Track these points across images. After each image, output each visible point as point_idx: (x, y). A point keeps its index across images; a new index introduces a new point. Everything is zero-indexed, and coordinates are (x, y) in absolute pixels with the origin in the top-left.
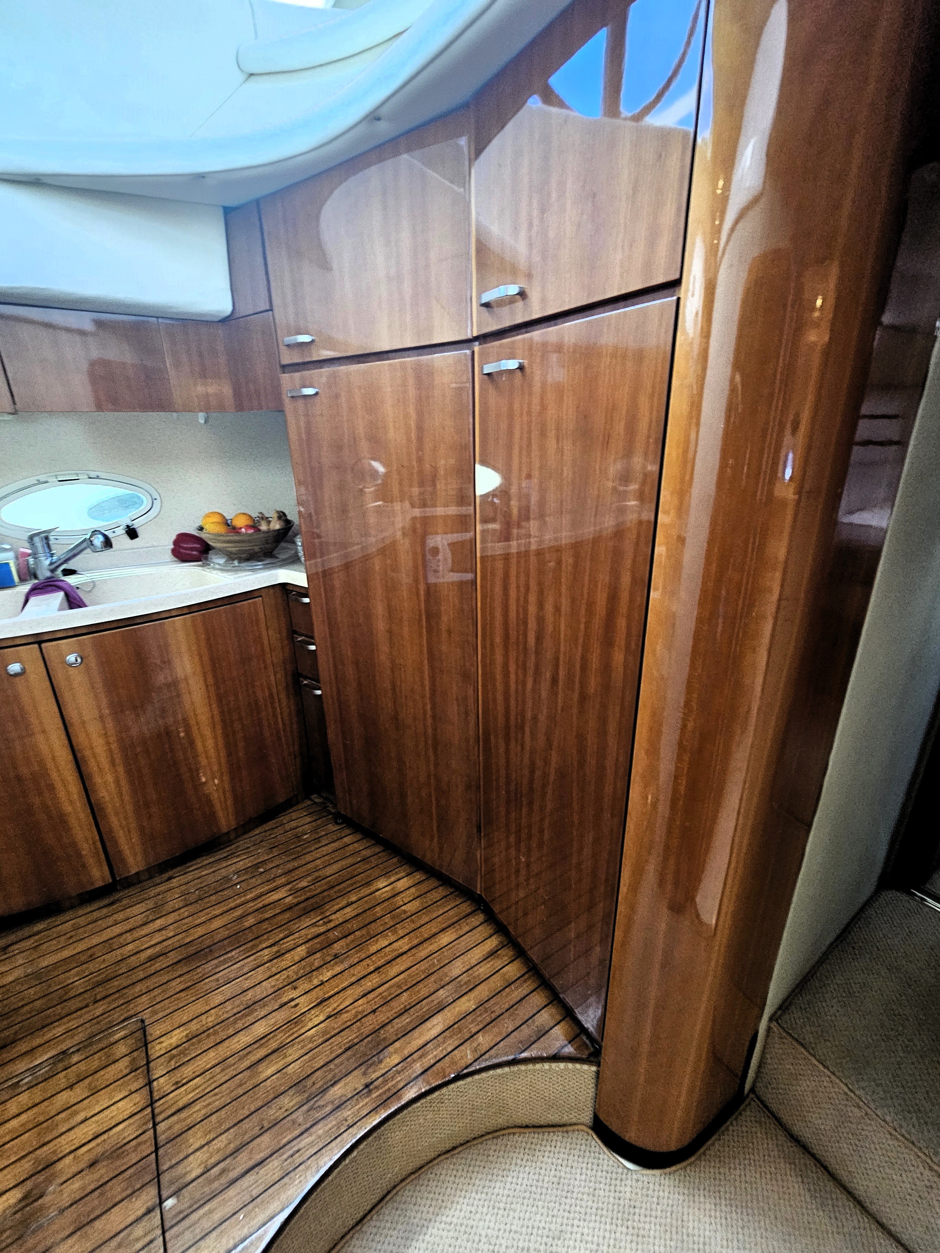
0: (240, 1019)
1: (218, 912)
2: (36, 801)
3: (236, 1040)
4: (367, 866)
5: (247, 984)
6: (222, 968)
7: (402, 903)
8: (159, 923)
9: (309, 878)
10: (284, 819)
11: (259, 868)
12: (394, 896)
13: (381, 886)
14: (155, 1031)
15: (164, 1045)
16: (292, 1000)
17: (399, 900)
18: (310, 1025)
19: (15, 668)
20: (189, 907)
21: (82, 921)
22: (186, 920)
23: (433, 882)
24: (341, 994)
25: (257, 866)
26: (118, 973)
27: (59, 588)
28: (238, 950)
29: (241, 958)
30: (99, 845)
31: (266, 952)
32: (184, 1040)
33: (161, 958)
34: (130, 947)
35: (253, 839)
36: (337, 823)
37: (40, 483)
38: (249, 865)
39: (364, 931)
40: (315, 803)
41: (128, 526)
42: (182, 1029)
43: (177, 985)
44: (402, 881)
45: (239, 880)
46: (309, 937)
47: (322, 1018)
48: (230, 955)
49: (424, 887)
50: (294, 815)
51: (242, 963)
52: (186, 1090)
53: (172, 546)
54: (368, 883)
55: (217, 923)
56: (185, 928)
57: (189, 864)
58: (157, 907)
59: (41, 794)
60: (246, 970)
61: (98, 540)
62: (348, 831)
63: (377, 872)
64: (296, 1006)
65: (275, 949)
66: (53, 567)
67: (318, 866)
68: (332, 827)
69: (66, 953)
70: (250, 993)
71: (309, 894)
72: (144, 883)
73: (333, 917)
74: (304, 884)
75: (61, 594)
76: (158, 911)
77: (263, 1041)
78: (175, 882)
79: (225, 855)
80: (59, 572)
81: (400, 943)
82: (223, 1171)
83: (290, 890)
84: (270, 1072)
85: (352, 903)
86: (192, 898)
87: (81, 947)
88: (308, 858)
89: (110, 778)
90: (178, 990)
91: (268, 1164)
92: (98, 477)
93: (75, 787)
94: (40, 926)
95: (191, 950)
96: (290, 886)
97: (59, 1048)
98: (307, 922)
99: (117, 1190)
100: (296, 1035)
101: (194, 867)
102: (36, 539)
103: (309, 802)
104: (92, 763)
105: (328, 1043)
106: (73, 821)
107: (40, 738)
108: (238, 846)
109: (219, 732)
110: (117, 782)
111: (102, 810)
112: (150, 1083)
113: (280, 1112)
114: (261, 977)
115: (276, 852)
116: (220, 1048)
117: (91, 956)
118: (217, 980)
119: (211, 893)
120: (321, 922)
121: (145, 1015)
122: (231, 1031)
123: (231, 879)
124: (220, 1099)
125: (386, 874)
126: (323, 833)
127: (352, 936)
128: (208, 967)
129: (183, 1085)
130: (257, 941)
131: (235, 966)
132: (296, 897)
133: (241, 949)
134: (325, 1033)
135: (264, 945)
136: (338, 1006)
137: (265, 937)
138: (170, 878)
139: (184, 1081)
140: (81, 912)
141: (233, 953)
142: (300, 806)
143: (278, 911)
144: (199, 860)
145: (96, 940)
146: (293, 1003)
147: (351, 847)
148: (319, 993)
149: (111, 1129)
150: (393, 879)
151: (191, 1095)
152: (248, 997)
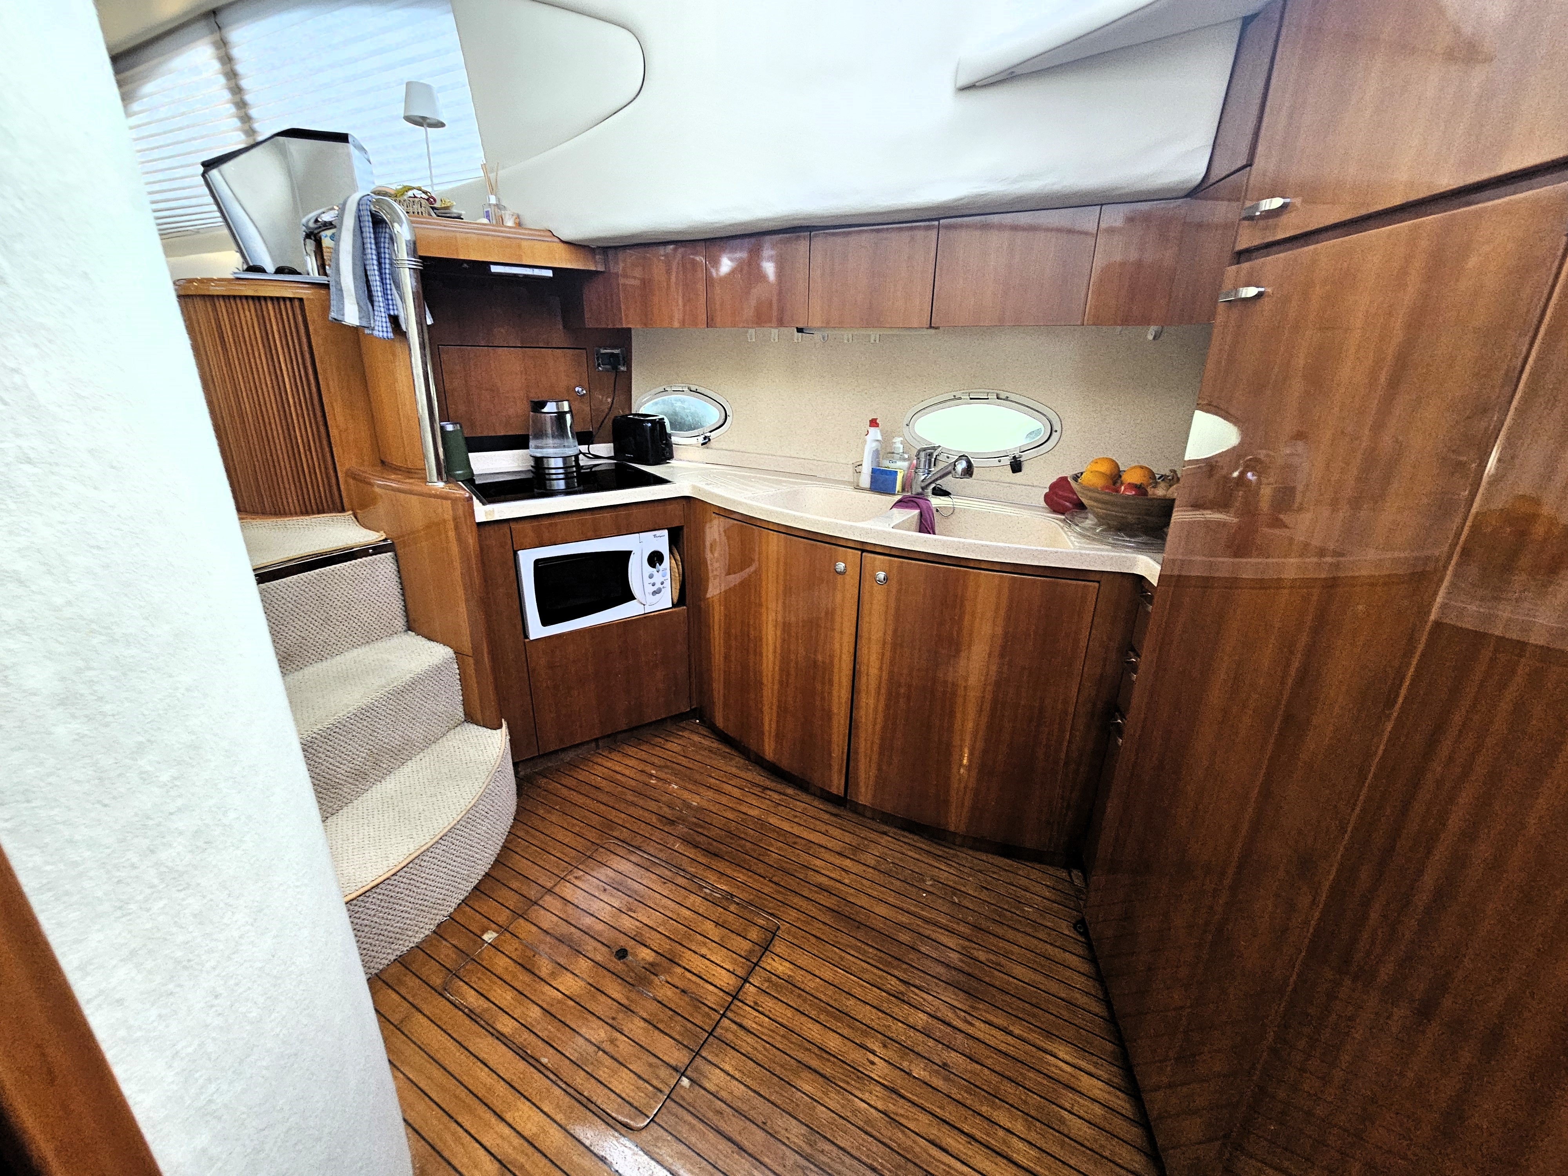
0: (828, 1013)
1: (891, 900)
2: (819, 687)
3: (810, 1026)
4: (1065, 1014)
5: (857, 991)
6: (852, 952)
7: (1067, 1106)
8: (847, 863)
9: (993, 957)
10: (1023, 869)
11: (955, 894)
12: (1067, 1086)
13: (1061, 1055)
14: (779, 947)
15: (774, 964)
16: (873, 1053)
17: (1068, 1098)
18: (866, 1096)
19: (841, 566)
20: (877, 872)
21: (812, 811)
22: (864, 881)
23: (1134, 1133)
24: (914, 1109)
25: (955, 891)
26: (796, 874)
27: (918, 506)
28: (875, 952)
29: (871, 961)
30: (845, 757)
31: (894, 981)
32: (786, 978)
33: (826, 894)
34: (818, 862)
35: (975, 861)
36: (1075, 928)
37: (955, 398)
38: (951, 883)
39: (995, 1078)
40: (1072, 882)
41: (1014, 457)
42: (792, 967)
43: (816, 928)
44: (1095, 1081)
45: (931, 889)
46: (939, 1015)
47: (879, 1105)
48: (866, 948)
49: (1120, 1126)
50: (1035, 874)
51: (869, 967)
52: (756, 1017)
53: (1047, 490)
54: (1049, 1034)
55: (882, 910)
56: (858, 887)
57: (906, 834)
58: (856, 849)
59: (823, 684)
60: (866, 976)
61: (961, 466)
62: (1080, 950)
63: (1070, 1032)
64: (873, 1063)
65: (902, 988)
66: (923, 485)
67: (1012, 953)
68: (1066, 928)
69: (786, 826)
70: (852, 1002)
71: (977, 972)
72: (865, 820)
73: (977, 1023)
74: (982, 956)
75: (916, 512)
76: (853, 852)
77: (825, 1055)
78: (884, 840)
79: (940, 853)
80: (930, 490)
81: (1021, 1145)
82: (719, 1113)
83: (964, 948)
84: (807, 1088)
85: (1010, 1033)
86: (883, 868)
87: (796, 830)
88: (1011, 934)
89: (872, 702)
90: (814, 932)
91: (743, 1158)
92: (1007, 399)
93: (845, 694)
94: (790, 791)
95: (847, 910)
96: (967, 943)
97: (733, 890)
98: (950, 996)
99: (676, 1028)
100: (848, 1088)
101: (906, 840)
102: (923, 454)
103: (1064, 875)
104: (864, 680)
105: (863, 1135)
106: (835, 723)
107: (837, 634)
108: (957, 856)
109: (984, 720)
110: (876, 709)
111: (857, 728)
112: (746, 981)
113: (783, 1132)
114: (869, 998)
115: (984, 895)
116: (798, 1016)
117: (795, 843)
118: (842, 958)
119: (900, 877)
120: (963, 1014)
121: (784, 926)
122: (813, 1014)
123: (924, 881)
124: (764, 1055)
125: (1083, 1050)
126: (1049, 924)
127: (979, 1067)
128: (844, 939)
129: (757, 1011)
130: (896, 963)
131: (863, 964)
132: (962, 961)
133: (878, 953)
134: (868, 1122)
135: (896, 973)
136: (902, 1116)
137: (905, 966)
138: (885, 833)
139: (760, 1009)
140: (816, 803)
141: (871, 950)
142: (1051, 870)
143: (934, 956)
144: (916, 838)
145: (805, 834)
146: (871, 1057)
147: (1068, 973)
148: (899, 1081)
149: (707, 981)
150: (1083, 1064)
151: (754, 1026)
152: (848, 1003)
